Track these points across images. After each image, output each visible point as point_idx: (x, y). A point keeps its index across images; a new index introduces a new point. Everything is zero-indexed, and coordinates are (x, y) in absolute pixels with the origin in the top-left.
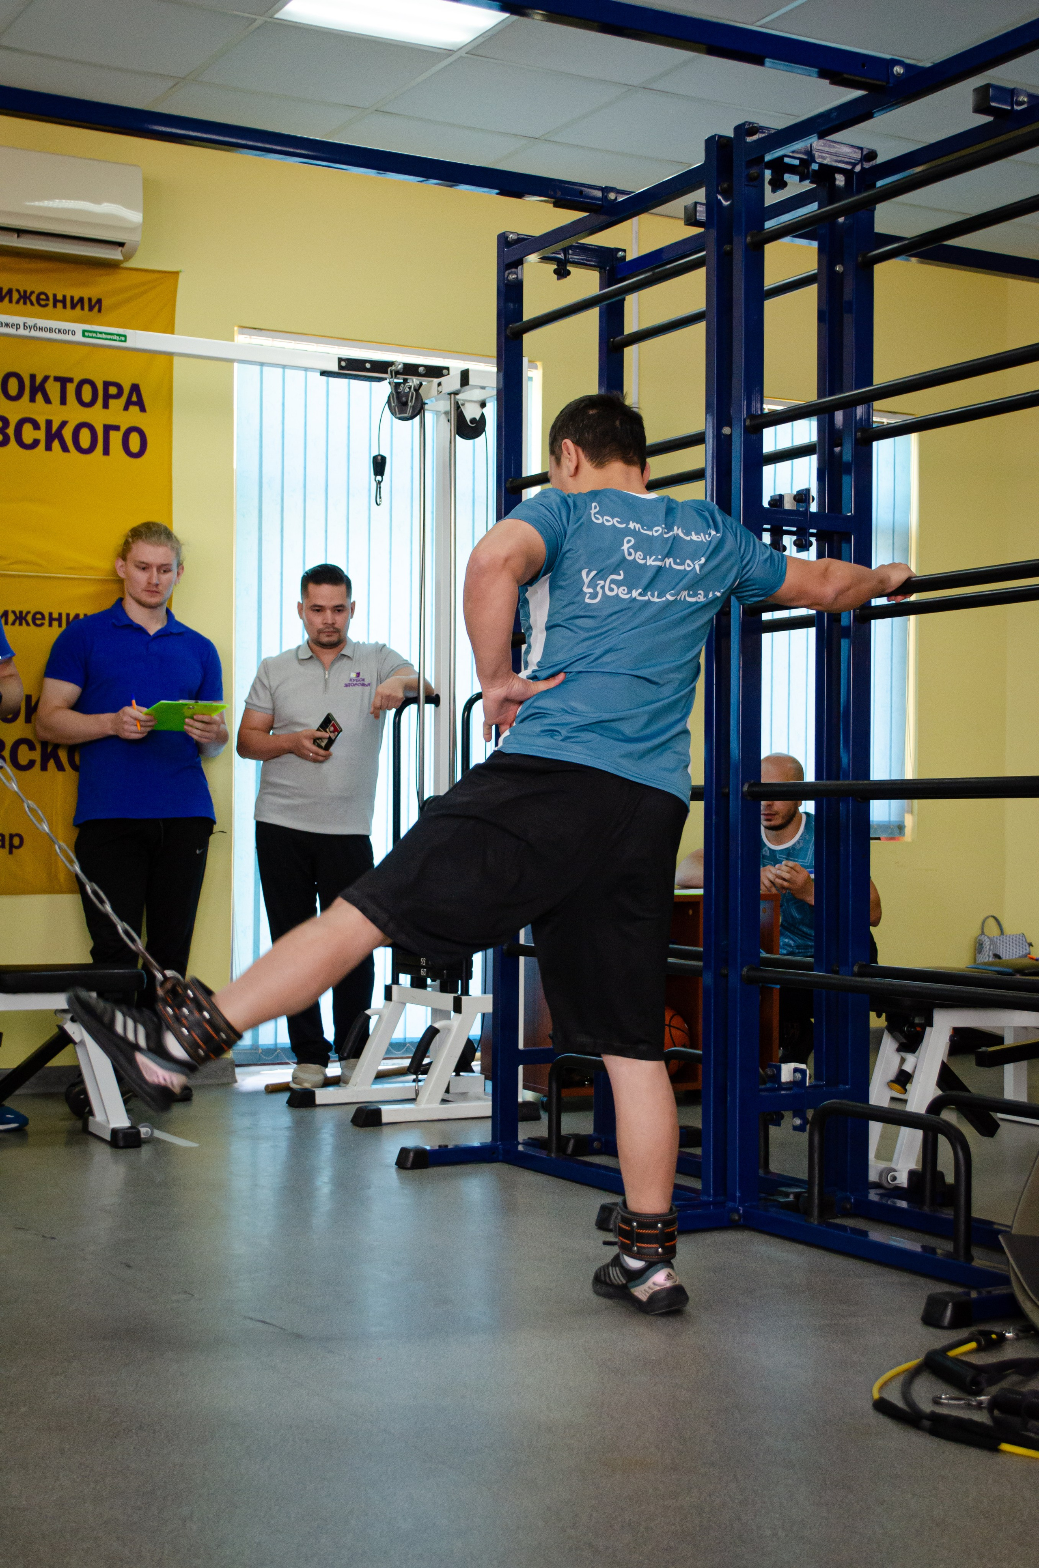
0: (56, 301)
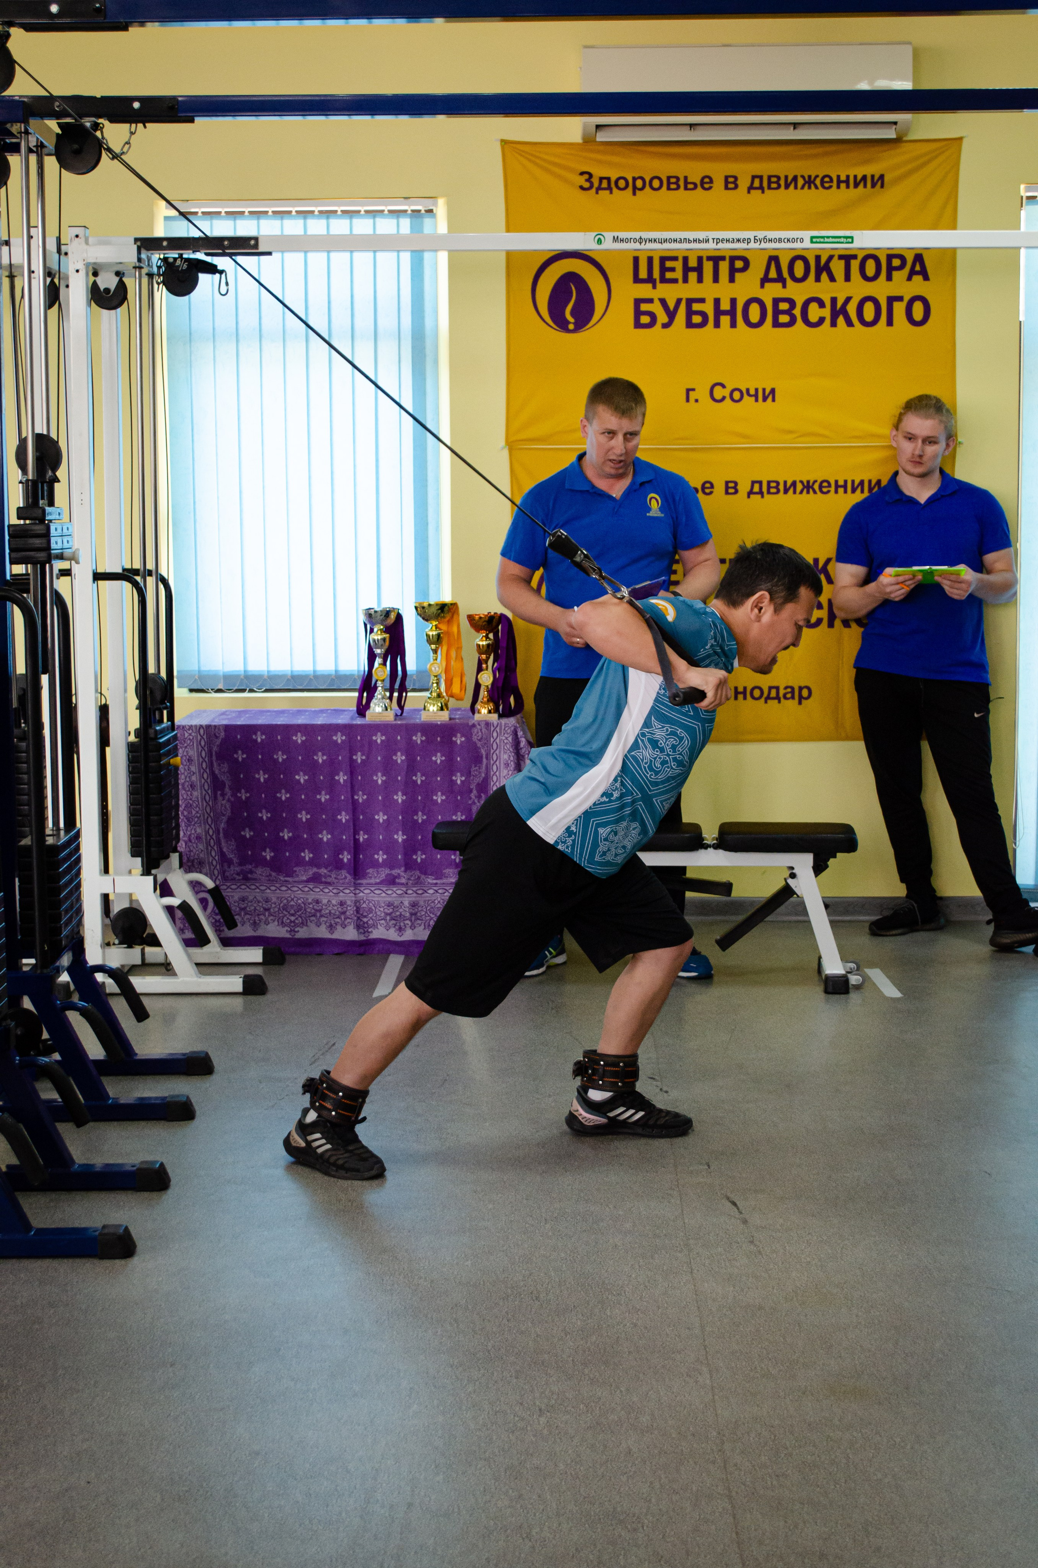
0: (839, 182)
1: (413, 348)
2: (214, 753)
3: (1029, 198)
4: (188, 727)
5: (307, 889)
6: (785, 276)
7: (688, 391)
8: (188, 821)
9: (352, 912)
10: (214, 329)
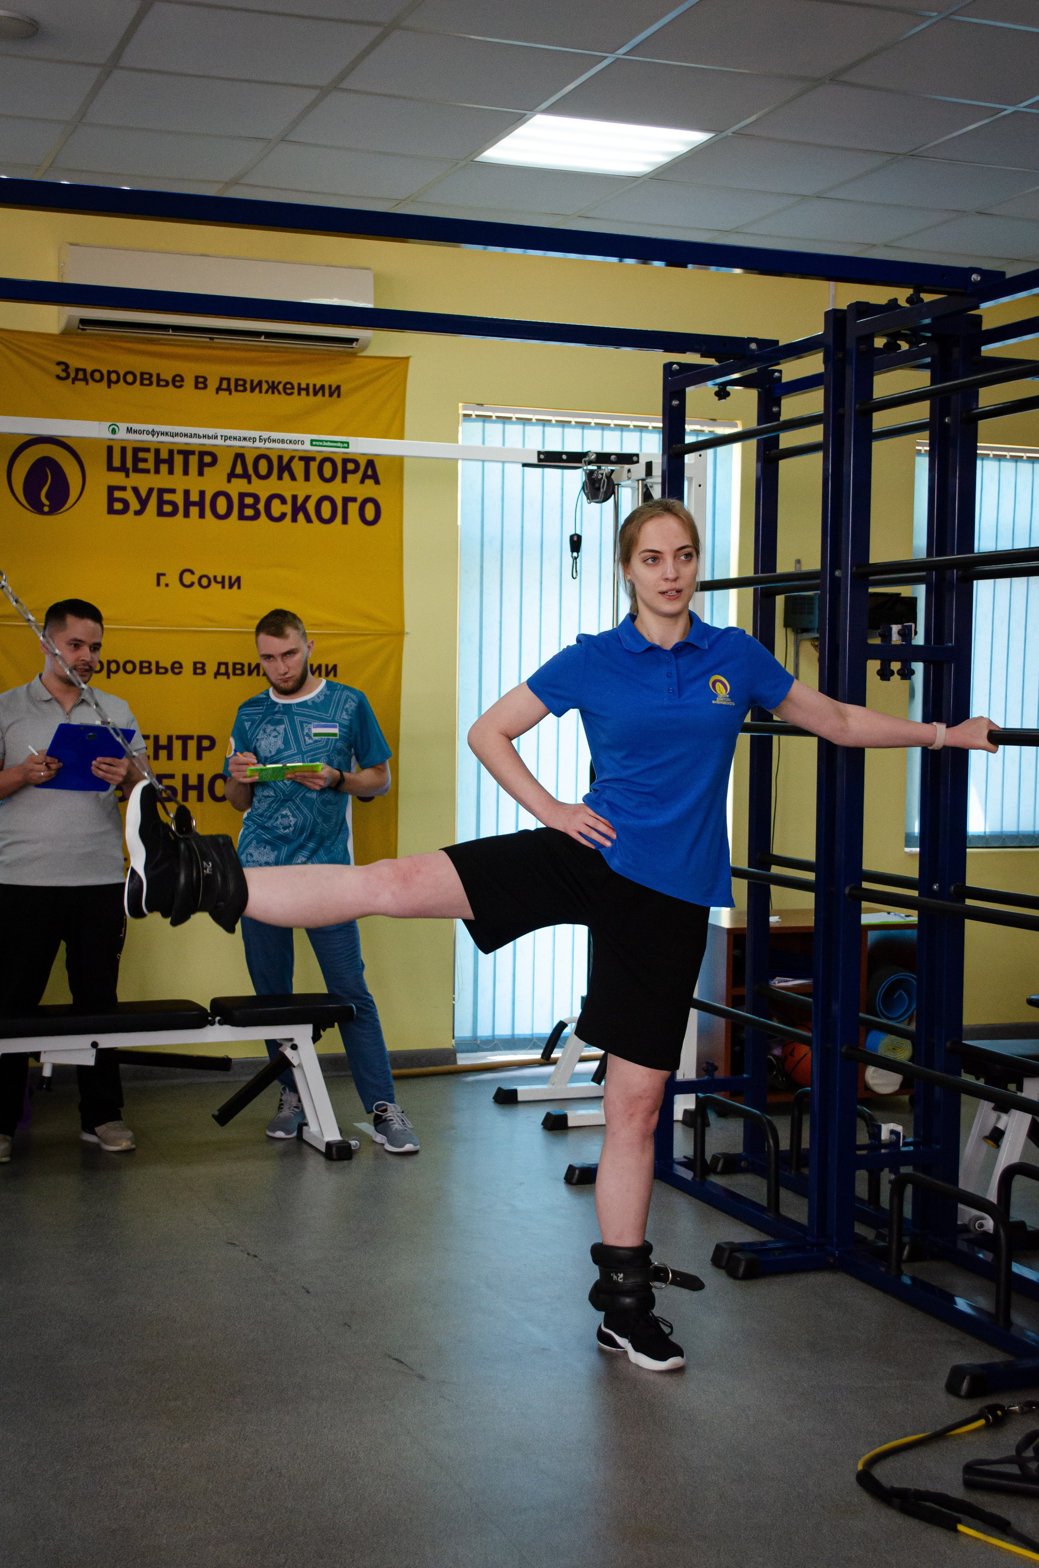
0: (300, 389)
3: (465, 415)
6: (250, 473)
7: (159, 576)
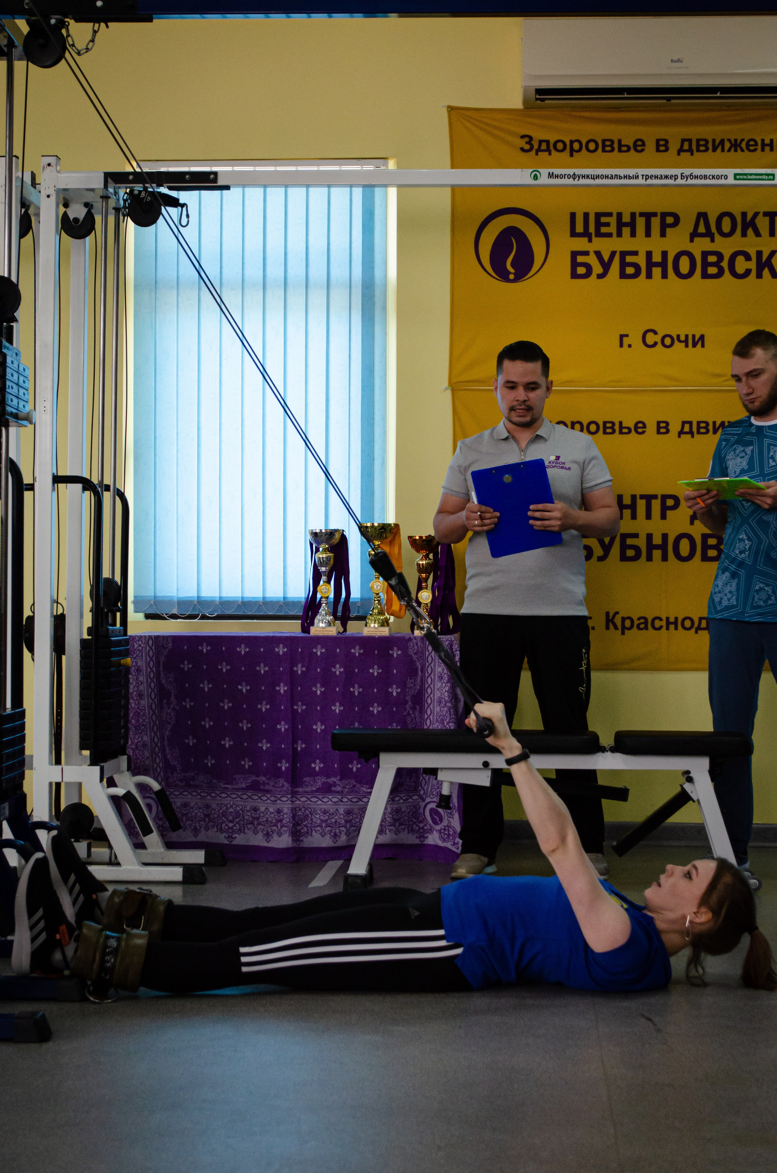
0: (764, 145)
1: (363, 296)
2: (161, 664)
4: (137, 639)
5: (245, 797)
6: (713, 231)
7: (622, 337)
8: (136, 729)
9: (288, 820)
10: (178, 277)
